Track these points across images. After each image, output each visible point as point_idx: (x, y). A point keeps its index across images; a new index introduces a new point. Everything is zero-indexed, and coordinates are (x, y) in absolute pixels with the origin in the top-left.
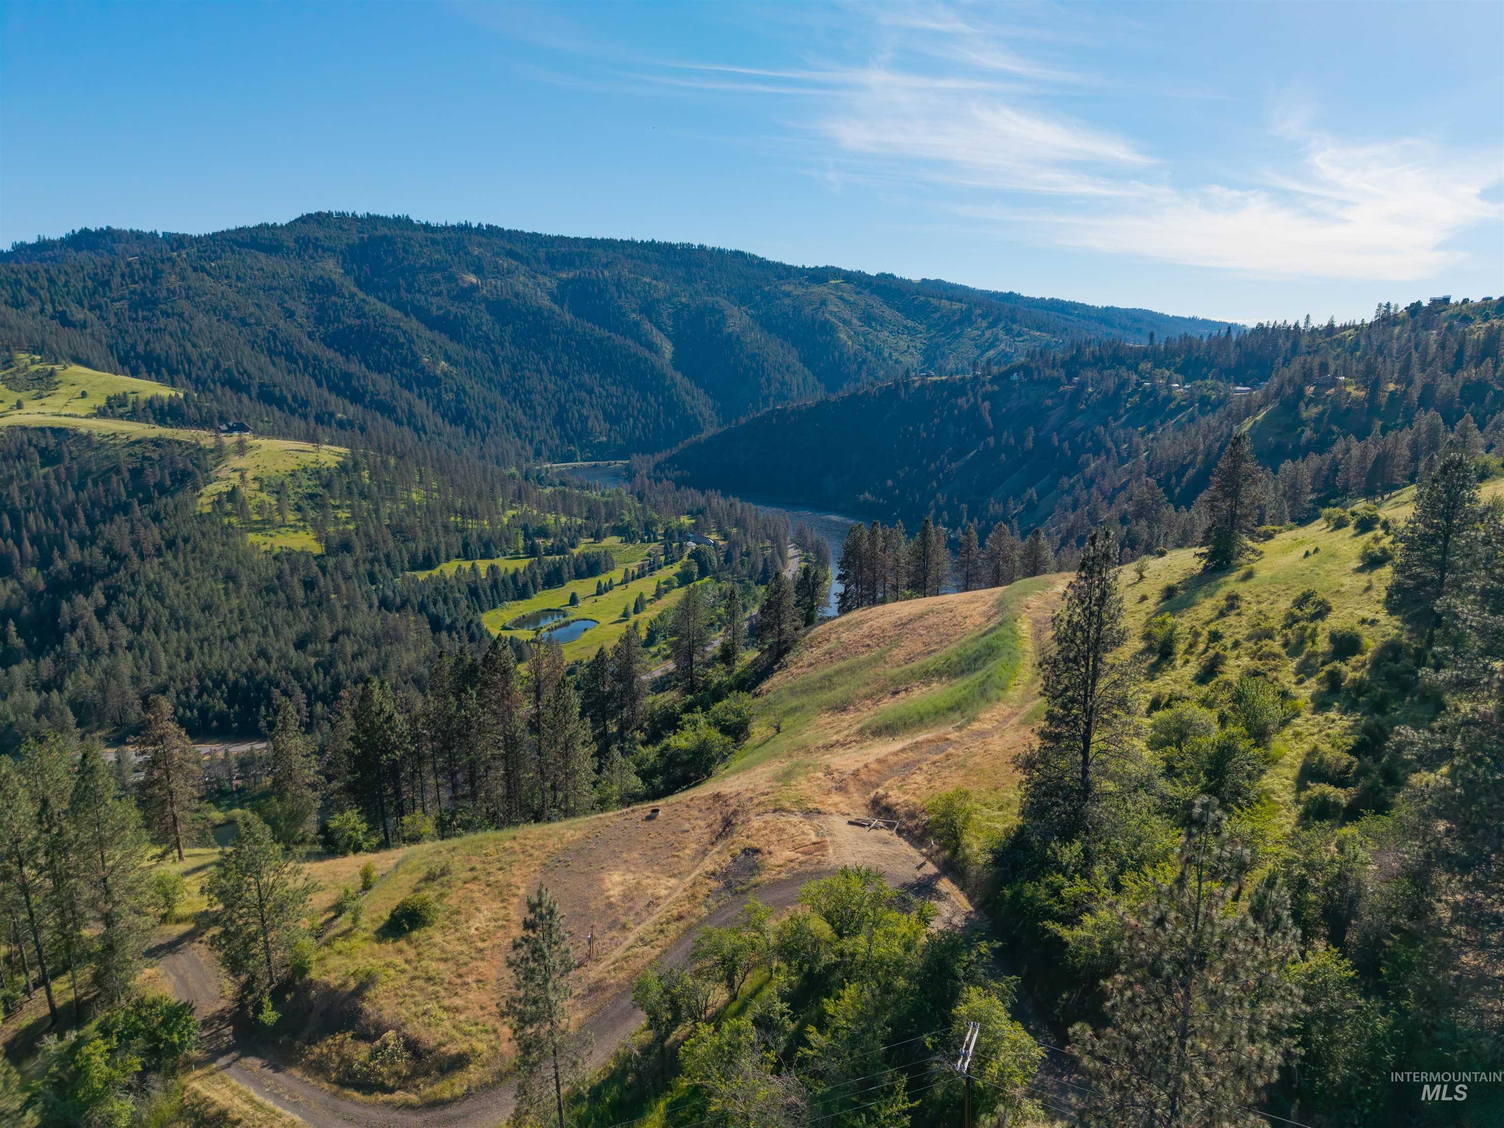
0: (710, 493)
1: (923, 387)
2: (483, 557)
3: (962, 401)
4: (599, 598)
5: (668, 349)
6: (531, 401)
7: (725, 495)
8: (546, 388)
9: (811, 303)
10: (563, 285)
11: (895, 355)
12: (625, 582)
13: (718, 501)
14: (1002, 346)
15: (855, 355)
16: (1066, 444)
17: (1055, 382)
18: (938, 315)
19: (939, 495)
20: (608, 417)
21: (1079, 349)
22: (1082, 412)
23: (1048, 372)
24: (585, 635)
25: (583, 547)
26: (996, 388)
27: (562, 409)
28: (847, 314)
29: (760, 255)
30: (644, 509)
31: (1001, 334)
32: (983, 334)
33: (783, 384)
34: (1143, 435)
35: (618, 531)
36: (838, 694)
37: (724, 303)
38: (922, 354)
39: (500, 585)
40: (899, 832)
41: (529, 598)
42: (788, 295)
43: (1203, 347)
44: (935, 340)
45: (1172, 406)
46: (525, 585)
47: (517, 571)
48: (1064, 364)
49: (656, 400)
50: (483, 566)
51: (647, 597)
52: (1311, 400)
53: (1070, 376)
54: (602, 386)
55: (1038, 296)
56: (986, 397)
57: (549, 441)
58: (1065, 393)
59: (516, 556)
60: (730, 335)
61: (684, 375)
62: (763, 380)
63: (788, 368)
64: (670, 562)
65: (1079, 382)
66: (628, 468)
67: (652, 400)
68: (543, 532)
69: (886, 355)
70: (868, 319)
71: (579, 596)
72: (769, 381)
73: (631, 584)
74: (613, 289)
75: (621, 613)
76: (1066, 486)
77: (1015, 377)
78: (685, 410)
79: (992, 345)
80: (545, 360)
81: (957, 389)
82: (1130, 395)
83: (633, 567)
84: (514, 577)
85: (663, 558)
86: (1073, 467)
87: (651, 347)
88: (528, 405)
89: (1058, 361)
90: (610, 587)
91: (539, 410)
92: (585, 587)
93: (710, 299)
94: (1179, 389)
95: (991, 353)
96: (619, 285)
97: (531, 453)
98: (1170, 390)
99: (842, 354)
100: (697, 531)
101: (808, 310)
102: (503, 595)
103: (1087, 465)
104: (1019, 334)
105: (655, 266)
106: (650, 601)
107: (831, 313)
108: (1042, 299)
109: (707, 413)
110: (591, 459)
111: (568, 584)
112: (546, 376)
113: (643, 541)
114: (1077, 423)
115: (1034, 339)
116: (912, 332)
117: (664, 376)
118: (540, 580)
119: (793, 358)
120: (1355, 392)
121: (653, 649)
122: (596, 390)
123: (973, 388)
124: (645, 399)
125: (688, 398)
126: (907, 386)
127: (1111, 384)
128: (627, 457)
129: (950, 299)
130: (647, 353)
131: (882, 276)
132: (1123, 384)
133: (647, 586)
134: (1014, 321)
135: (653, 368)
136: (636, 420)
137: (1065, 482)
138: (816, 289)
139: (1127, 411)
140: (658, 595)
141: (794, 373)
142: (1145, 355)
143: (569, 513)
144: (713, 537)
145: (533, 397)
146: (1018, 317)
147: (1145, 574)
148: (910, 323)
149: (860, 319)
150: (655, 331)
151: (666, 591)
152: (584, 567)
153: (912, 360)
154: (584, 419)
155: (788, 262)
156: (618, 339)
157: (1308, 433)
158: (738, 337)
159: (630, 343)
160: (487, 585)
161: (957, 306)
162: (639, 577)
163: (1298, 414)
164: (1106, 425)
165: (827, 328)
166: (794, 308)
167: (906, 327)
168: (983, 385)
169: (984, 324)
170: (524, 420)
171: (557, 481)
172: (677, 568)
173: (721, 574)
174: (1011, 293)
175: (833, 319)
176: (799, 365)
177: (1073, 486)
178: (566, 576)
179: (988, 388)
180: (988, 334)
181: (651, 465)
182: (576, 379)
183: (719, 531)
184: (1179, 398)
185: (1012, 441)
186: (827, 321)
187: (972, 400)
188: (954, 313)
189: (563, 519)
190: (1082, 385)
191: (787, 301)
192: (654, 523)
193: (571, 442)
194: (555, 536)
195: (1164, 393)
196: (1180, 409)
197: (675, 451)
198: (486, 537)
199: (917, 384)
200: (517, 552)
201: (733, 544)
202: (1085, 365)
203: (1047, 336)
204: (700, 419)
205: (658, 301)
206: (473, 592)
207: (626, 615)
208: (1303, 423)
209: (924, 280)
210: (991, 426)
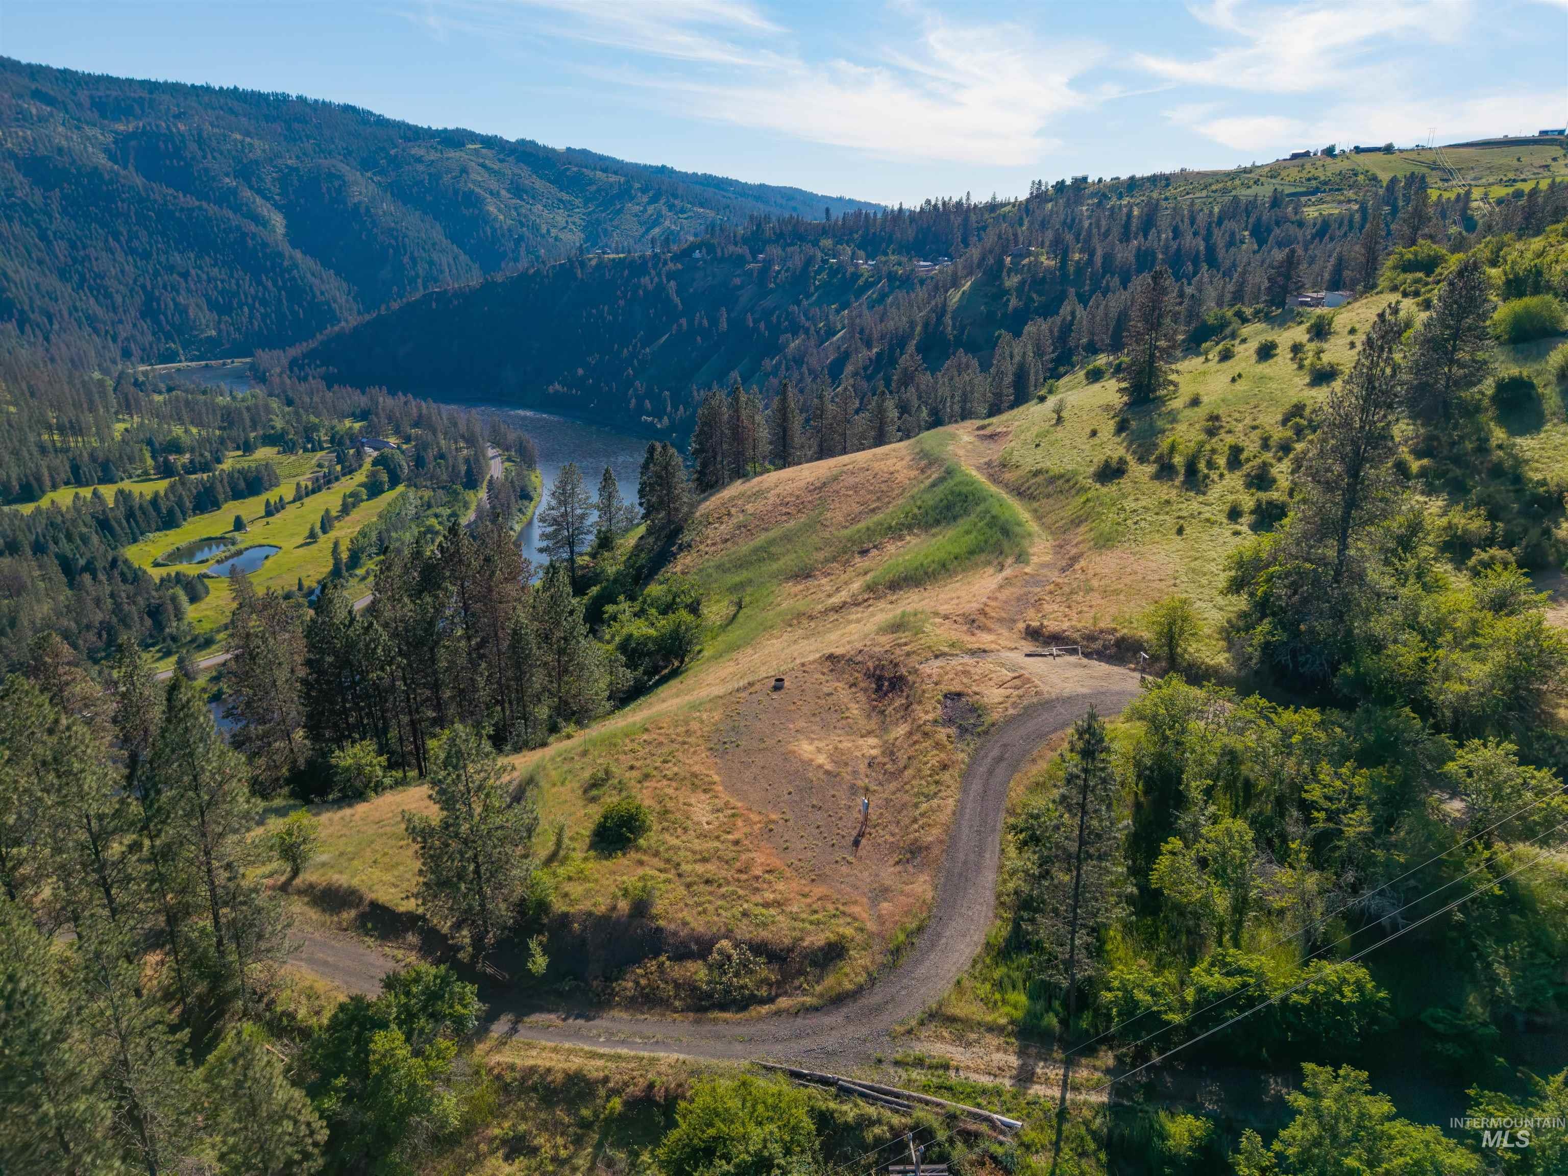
0: (375, 391)
1: (600, 266)
2: (102, 481)
3: (645, 280)
4: (270, 519)
5: (278, 221)
6: (106, 289)
7: (392, 392)
8: (122, 271)
9: (449, 171)
10: (122, 140)
11: (554, 232)
12: (298, 498)
13: (385, 401)
14: (667, 223)
15: (510, 230)
16: (762, 325)
17: (739, 261)
18: (593, 188)
19: (637, 383)
20: (213, 306)
21: (759, 225)
22: (772, 291)
23: (731, 248)
24: (268, 563)
25: (231, 462)
26: (679, 266)
27: (150, 298)
28: (494, 185)
29: (377, 111)
30: (296, 413)
31: (664, 210)
32: (645, 210)
33: (431, 263)
34: (838, 312)
35: (270, 440)
36: (787, 561)
37: (344, 168)
38: (583, 231)
39: (138, 513)
40: (1087, 655)
41: (178, 526)
42: (419, 160)
43: (879, 221)
44: (595, 216)
45: (861, 282)
46: (171, 512)
47: (156, 494)
48: (745, 240)
49: (275, 284)
50: (108, 492)
51: (334, 513)
52: (1010, 270)
53: (754, 254)
54: (201, 268)
55: (690, 171)
56: (671, 276)
57: (139, 337)
58: (752, 270)
59: (145, 477)
60: (356, 206)
61: (304, 253)
62: (406, 259)
63: (434, 244)
64: (349, 471)
65: (764, 260)
66: (253, 367)
67: (269, 284)
68: (175, 447)
69: (544, 231)
70: (518, 190)
71: (245, 519)
72: (413, 259)
73: (306, 501)
74: (193, 146)
75: (307, 533)
76: (769, 369)
77: (697, 254)
78: (314, 296)
79: (656, 223)
80: (116, 236)
81: (638, 267)
82: (818, 272)
83: (305, 480)
84: (155, 501)
85: (339, 468)
86: (773, 348)
87: (256, 219)
88: (102, 293)
89: (739, 238)
90: (281, 506)
91: (119, 299)
92: (252, 507)
93: (325, 163)
94: (865, 266)
95: (656, 231)
96: (200, 140)
97: (118, 355)
98: (857, 266)
99: (494, 230)
100: (373, 435)
101: (446, 179)
102: (143, 525)
103: (786, 345)
104: (683, 211)
105: (244, 120)
106: (337, 518)
107: (474, 182)
108: (695, 175)
109: (342, 299)
110: (199, 359)
111: (225, 507)
112: (120, 256)
113: (306, 450)
114: (768, 302)
115: (698, 216)
116: (568, 207)
117: (280, 255)
118: (188, 505)
119: (437, 233)
120: (1047, 261)
121: (360, 572)
122: (193, 272)
123: (655, 267)
124: (260, 283)
125: (317, 282)
126: (582, 264)
127: (797, 261)
128: (250, 354)
129: (605, 170)
130: (253, 227)
131: (522, 142)
132: (809, 261)
133: (331, 499)
134: (675, 196)
135: (265, 245)
136: (252, 308)
137: (769, 364)
138: (452, 154)
139: (817, 288)
140: (346, 510)
141: (442, 251)
142: (824, 231)
143: (199, 424)
144: (393, 441)
145: (107, 282)
146: (680, 192)
147: (1063, 414)
148: (565, 196)
149: (508, 191)
150: (259, 200)
151: (354, 505)
152: (242, 485)
153: (573, 238)
154: (182, 310)
155: (412, 121)
156: (212, 209)
157: (1014, 302)
158: (367, 209)
159: (231, 214)
160: (121, 513)
161: (613, 178)
162: (314, 492)
163: (1002, 284)
164: (798, 303)
165: (472, 200)
166: (430, 175)
167: (560, 200)
168: (665, 263)
169: (645, 199)
170: (100, 312)
171: (162, 386)
172: (360, 477)
173: (418, 481)
174: (663, 167)
175: (477, 190)
176: (446, 243)
177: (777, 367)
178: (221, 497)
179: (671, 265)
180: (651, 209)
181: (285, 362)
182: (163, 259)
183: (397, 432)
184: (866, 275)
185: (705, 323)
186: (472, 192)
187: (656, 279)
188: (611, 185)
189: (194, 430)
190: (768, 263)
191: (420, 168)
192: (315, 428)
193: (169, 337)
194: (192, 450)
195: (851, 269)
196: (868, 285)
197: (312, 344)
198: (101, 456)
199: (594, 263)
200: (146, 473)
201: (422, 446)
202: (769, 241)
203: (710, 214)
204: (334, 305)
205: (257, 162)
206: (103, 524)
207: (313, 536)
208: (1007, 292)
209: (569, 149)
210: (680, 307)
